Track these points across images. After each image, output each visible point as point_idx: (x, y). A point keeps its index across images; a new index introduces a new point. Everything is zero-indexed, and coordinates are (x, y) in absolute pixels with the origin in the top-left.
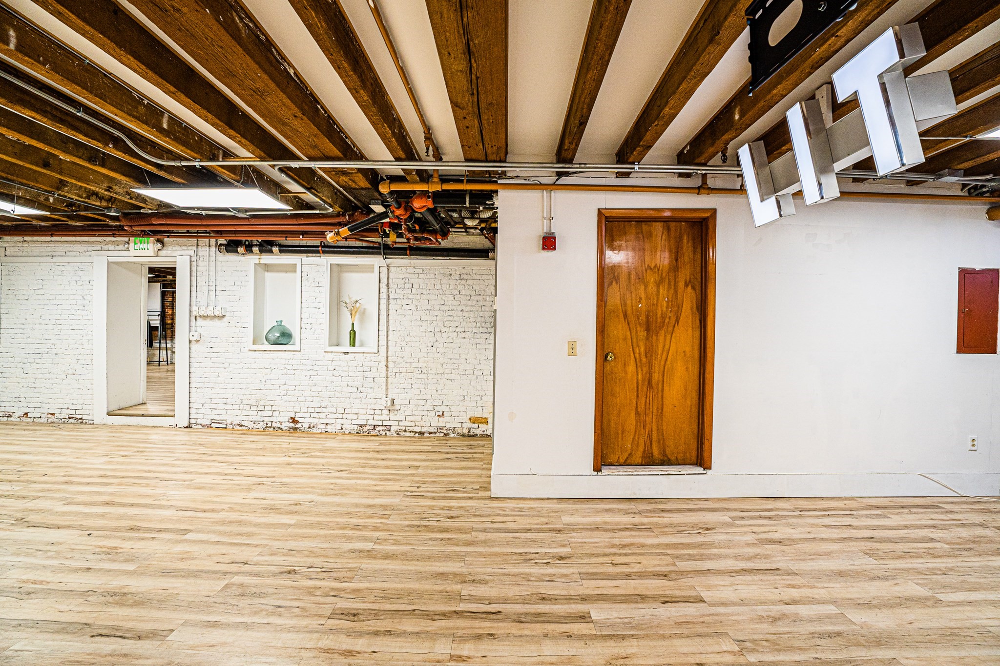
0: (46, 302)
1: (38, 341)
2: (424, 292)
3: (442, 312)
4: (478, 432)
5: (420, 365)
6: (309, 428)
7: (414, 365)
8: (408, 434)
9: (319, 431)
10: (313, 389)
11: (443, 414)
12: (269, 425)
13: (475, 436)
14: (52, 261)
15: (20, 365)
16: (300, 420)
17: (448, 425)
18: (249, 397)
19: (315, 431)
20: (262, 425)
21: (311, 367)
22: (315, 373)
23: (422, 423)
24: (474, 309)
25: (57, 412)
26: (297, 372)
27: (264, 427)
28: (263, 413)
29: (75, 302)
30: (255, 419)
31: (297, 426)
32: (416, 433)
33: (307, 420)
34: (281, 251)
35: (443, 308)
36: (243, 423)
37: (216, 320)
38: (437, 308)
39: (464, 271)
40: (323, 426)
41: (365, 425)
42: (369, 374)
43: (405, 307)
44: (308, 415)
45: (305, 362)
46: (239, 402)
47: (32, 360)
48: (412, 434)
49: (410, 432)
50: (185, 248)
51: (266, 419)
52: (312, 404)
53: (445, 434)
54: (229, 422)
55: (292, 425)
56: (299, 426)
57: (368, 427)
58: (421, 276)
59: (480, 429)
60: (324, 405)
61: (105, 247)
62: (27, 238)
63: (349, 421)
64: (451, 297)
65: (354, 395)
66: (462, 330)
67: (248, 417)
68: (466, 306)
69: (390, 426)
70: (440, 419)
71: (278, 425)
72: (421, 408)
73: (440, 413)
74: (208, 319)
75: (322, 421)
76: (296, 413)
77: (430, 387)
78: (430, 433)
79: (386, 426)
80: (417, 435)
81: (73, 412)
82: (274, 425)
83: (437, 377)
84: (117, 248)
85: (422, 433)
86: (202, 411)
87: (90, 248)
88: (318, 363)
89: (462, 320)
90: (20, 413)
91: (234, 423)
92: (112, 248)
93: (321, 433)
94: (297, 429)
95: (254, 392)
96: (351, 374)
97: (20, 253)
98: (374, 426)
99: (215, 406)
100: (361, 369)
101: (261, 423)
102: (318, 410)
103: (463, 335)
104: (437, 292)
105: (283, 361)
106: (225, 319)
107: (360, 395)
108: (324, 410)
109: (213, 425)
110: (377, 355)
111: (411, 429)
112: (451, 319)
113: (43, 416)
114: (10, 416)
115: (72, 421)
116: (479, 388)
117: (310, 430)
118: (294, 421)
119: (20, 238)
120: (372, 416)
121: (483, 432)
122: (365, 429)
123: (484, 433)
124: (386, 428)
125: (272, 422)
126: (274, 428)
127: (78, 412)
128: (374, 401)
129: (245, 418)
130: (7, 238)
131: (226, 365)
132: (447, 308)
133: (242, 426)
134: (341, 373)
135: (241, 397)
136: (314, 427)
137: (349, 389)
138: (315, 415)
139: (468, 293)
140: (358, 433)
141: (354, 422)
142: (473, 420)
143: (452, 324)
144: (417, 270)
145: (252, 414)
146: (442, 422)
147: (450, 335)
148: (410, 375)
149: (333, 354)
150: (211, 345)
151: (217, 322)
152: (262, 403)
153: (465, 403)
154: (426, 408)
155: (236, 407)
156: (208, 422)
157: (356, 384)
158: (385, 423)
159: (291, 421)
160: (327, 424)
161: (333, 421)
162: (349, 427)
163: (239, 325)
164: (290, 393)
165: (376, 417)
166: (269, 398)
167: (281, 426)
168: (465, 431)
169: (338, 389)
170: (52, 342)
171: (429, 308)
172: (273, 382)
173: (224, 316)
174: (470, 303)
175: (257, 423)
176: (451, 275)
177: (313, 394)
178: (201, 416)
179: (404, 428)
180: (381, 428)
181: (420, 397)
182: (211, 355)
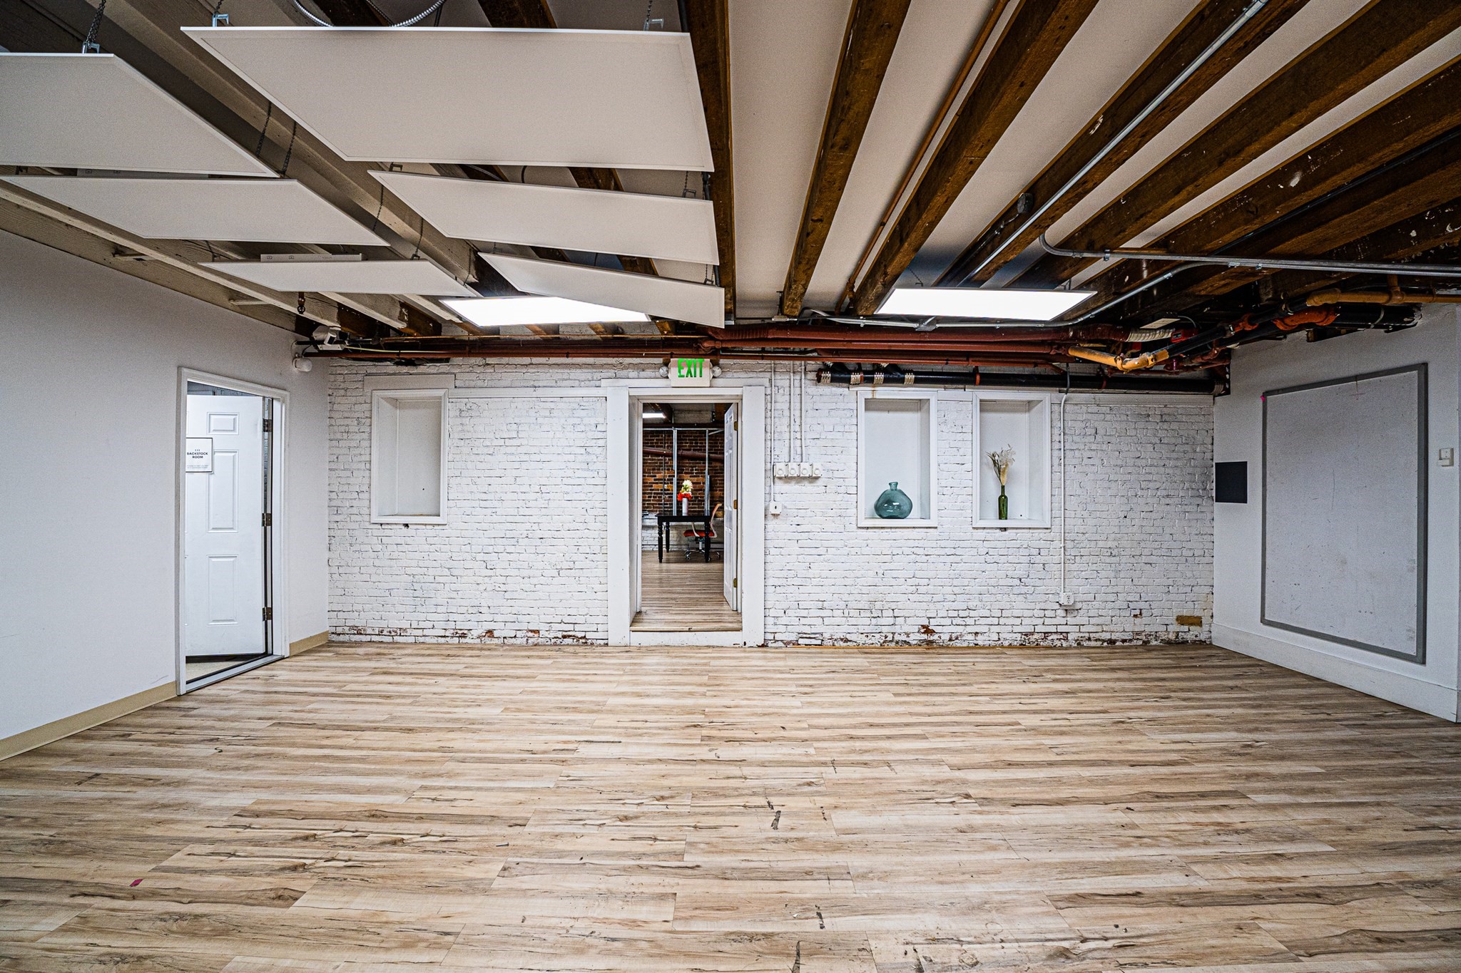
0: (525, 458)
1: (510, 519)
2: (1113, 440)
3: (1137, 469)
4: (1190, 637)
5: (1110, 544)
6: (950, 640)
7: (1101, 544)
8: (1093, 644)
9: (965, 644)
10: (956, 582)
11: (1141, 614)
12: (890, 638)
13: (1185, 642)
14: (535, 394)
15: (480, 557)
16: (937, 629)
17: (1148, 629)
18: (858, 598)
19: (958, 645)
20: (878, 639)
21: (953, 551)
22: (957, 559)
23: (1112, 628)
24: (1179, 463)
25: (543, 627)
26: (931, 559)
27: (882, 641)
28: (880, 621)
29: (572, 458)
30: (867, 629)
31: (932, 638)
32: (1104, 641)
33: (945, 629)
34: (917, 381)
35: (1139, 462)
36: (849, 637)
37: (806, 483)
38: (1130, 462)
39: (1166, 411)
40: (971, 637)
41: (1032, 634)
42: (1038, 559)
43: (1086, 461)
44: (948, 621)
45: (943, 544)
46: (842, 605)
47: (500, 549)
48: (1099, 644)
49: (1096, 640)
50: (754, 375)
51: (885, 629)
52: (955, 606)
53: (1144, 642)
54: (827, 636)
55: (925, 637)
56: (935, 637)
57: (1036, 636)
58: (1108, 417)
59: (1191, 633)
60: (971, 605)
61: (624, 373)
62: (490, 360)
63: (1010, 628)
64: (1150, 447)
65: (1016, 590)
66: (1165, 493)
67: (858, 627)
68: (1169, 459)
69: (1067, 633)
70: (1138, 620)
71: (904, 638)
72: (1110, 605)
73: (1137, 612)
74: (793, 483)
75: (969, 629)
76: (929, 618)
77: (1122, 575)
78: (1124, 641)
79: (1061, 633)
80: (1105, 644)
81: (570, 627)
82: (897, 638)
83: (1133, 560)
84: (642, 374)
85: (1112, 642)
86: (784, 620)
87: (597, 375)
88: (962, 544)
89: (1164, 479)
90: (481, 631)
91: (835, 637)
92: (634, 374)
93: (968, 647)
94: (932, 642)
95: (865, 590)
96: (1011, 559)
97: (480, 383)
98: (1045, 633)
99: (804, 613)
100: (1026, 552)
101: (878, 636)
102: (962, 614)
103: (1168, 501)
104: (1129, 440)
105: (911, 543)
106: (819, 482)
107: (1024, 590)
108: (972, 613)
109: (801, 641)
110: (1049, 531)
111: (1097, 636)
112: (1150, 477)
113: (519, 634)
114: (464, 636)
115: (569, 641)
116: (1189, 574)
117: (951, 643)
118: (928, 630)
119: (479, 360)
120: (1042, 620)
121: (1196, 636)
122: (1033, 638)
123: (1197, 639)
124: (1062, 637)
125: (894, 633)
126: (897, 643)
127: (577, 627)
128: (1044, 598)
129: (853, 629)
130: (457, 360)
131: (821, 551)
132: (1143, 462)
133: (847, 641)
134: (996, 558)
135: (846, 597)
136: (957, 638)
137: (1010, 582)
138: (959, 621)
139: (1173, 441)
140: (1022, 644)
141: (1016, 629)
142: (1182, 620)
143: (1151, 485)
144: (1104, 409)
145: (864, 623)
146: (1139, 625)
147: (1149, 500)
148: (1096, 559)
149: (985, 531)
150: (797, 521)
151: (807, 487)
152: (878, 605)
153: (1171, 597)
154: (1117, 605)
155: (837, 613)
156: (793, 637)
157: (1019, 573)
158: (1061, 629)
159: (923, 631)
160: (976, 634)
161: (985, 629)
162: (1009, 636)
163: (842, 490)
164: (922, 589)
165: (1047, 621)
166: (889, 598)
167: (907, 640)
168: (1172, 636)
169: (993, 582)
170: (533, 519)
171: (1119, 462)
172: (895, 574)
173: (817, 478)
174: (1174, 455)
175: (870, 637)
176: (1149, 415)
177: (957, 590)
178: (782, 629)
179: (1087, 635)
180: (1054, 637)
181: (1110, 590)
182: (798, 536)
